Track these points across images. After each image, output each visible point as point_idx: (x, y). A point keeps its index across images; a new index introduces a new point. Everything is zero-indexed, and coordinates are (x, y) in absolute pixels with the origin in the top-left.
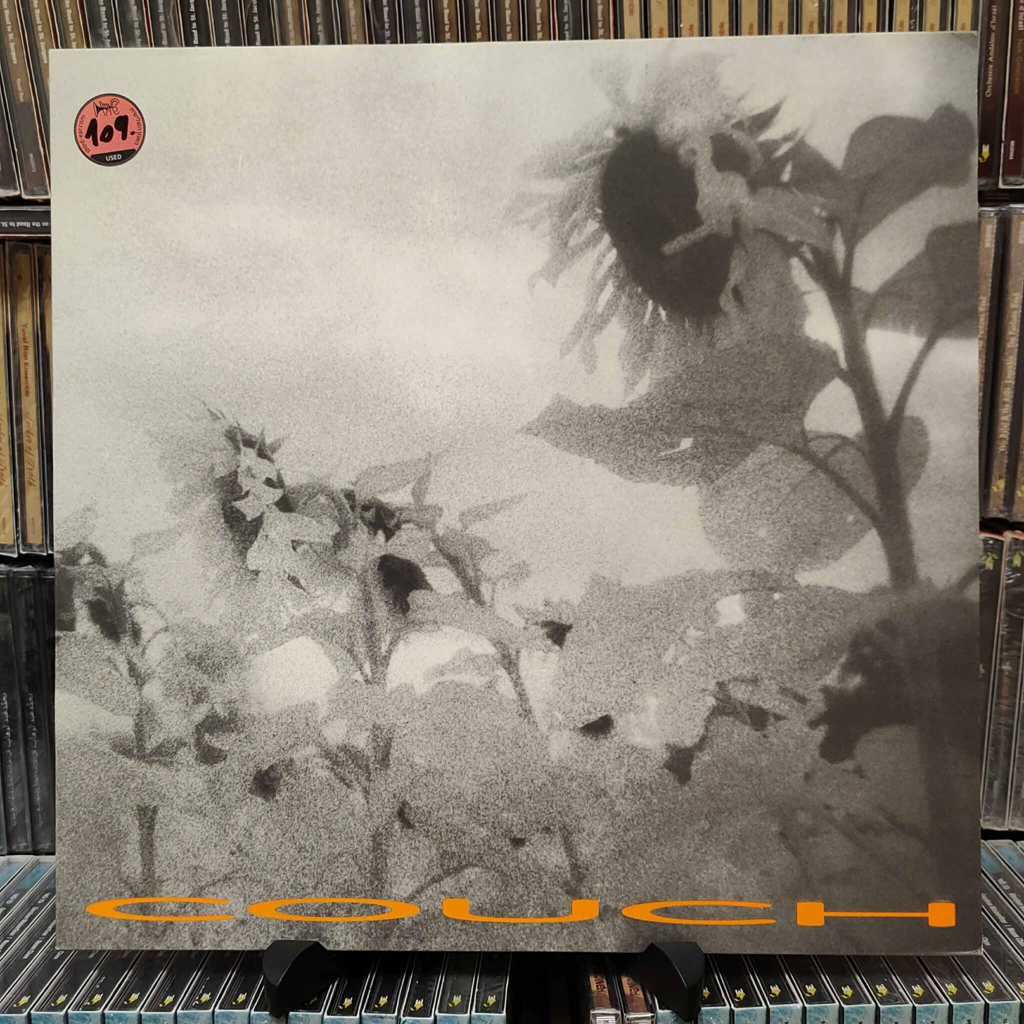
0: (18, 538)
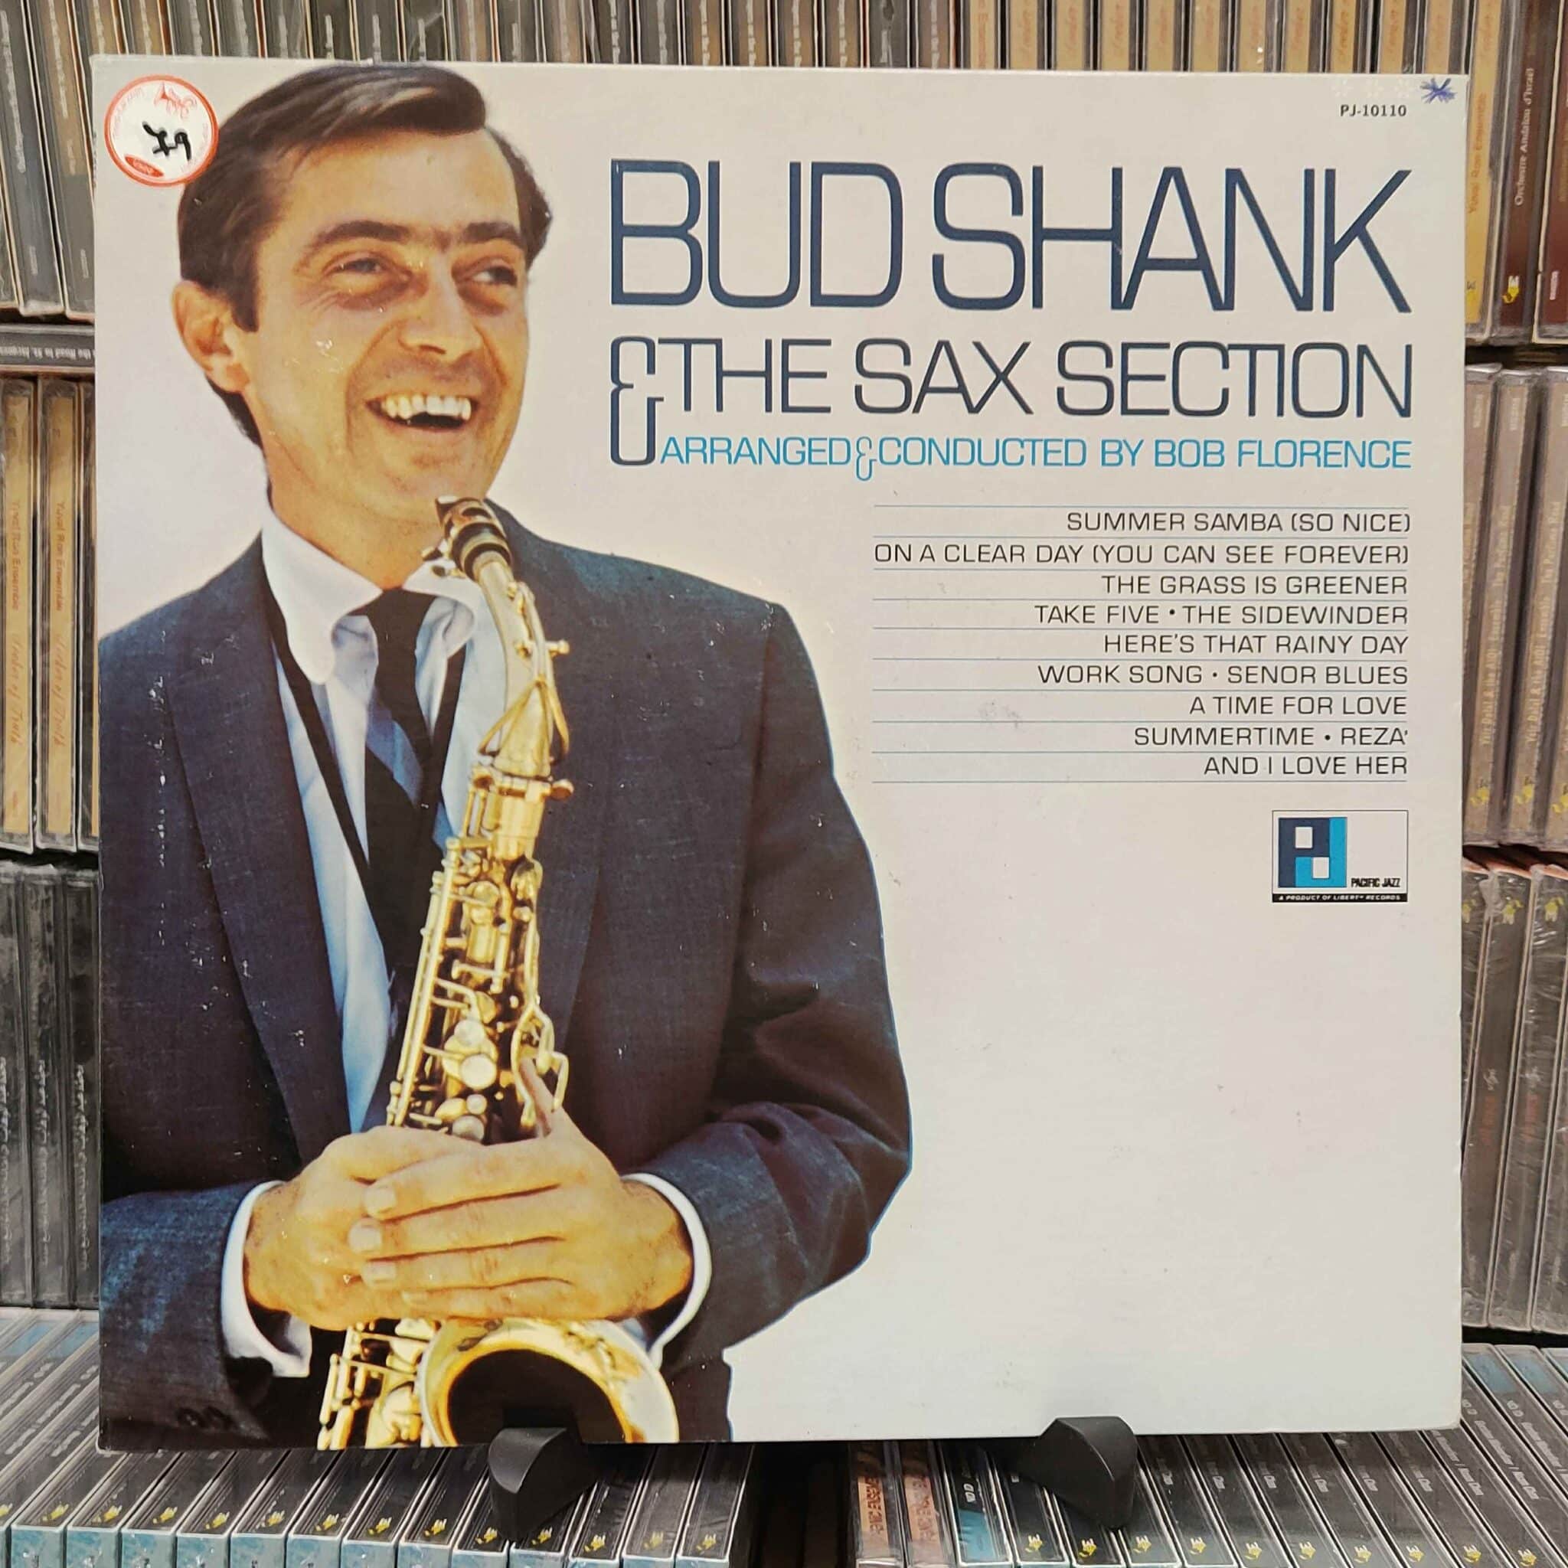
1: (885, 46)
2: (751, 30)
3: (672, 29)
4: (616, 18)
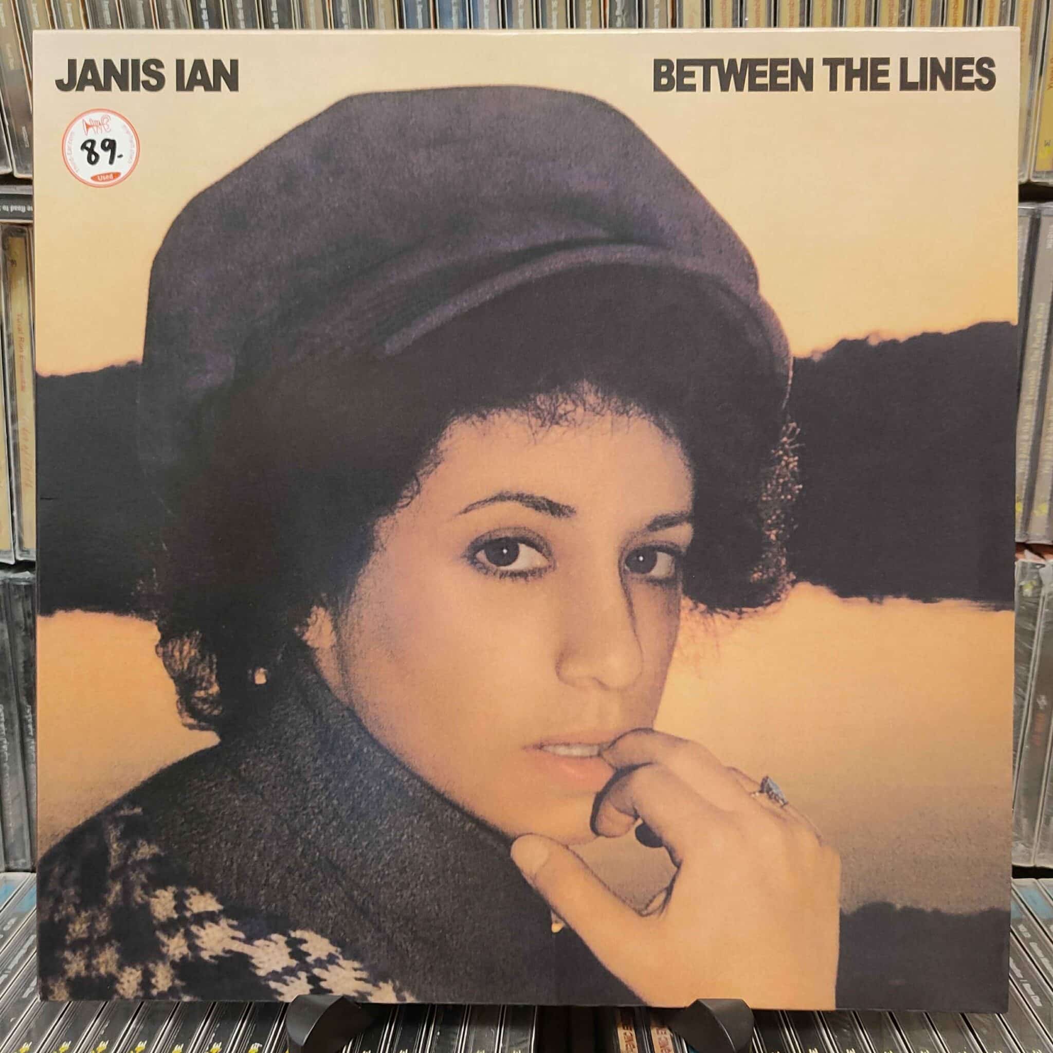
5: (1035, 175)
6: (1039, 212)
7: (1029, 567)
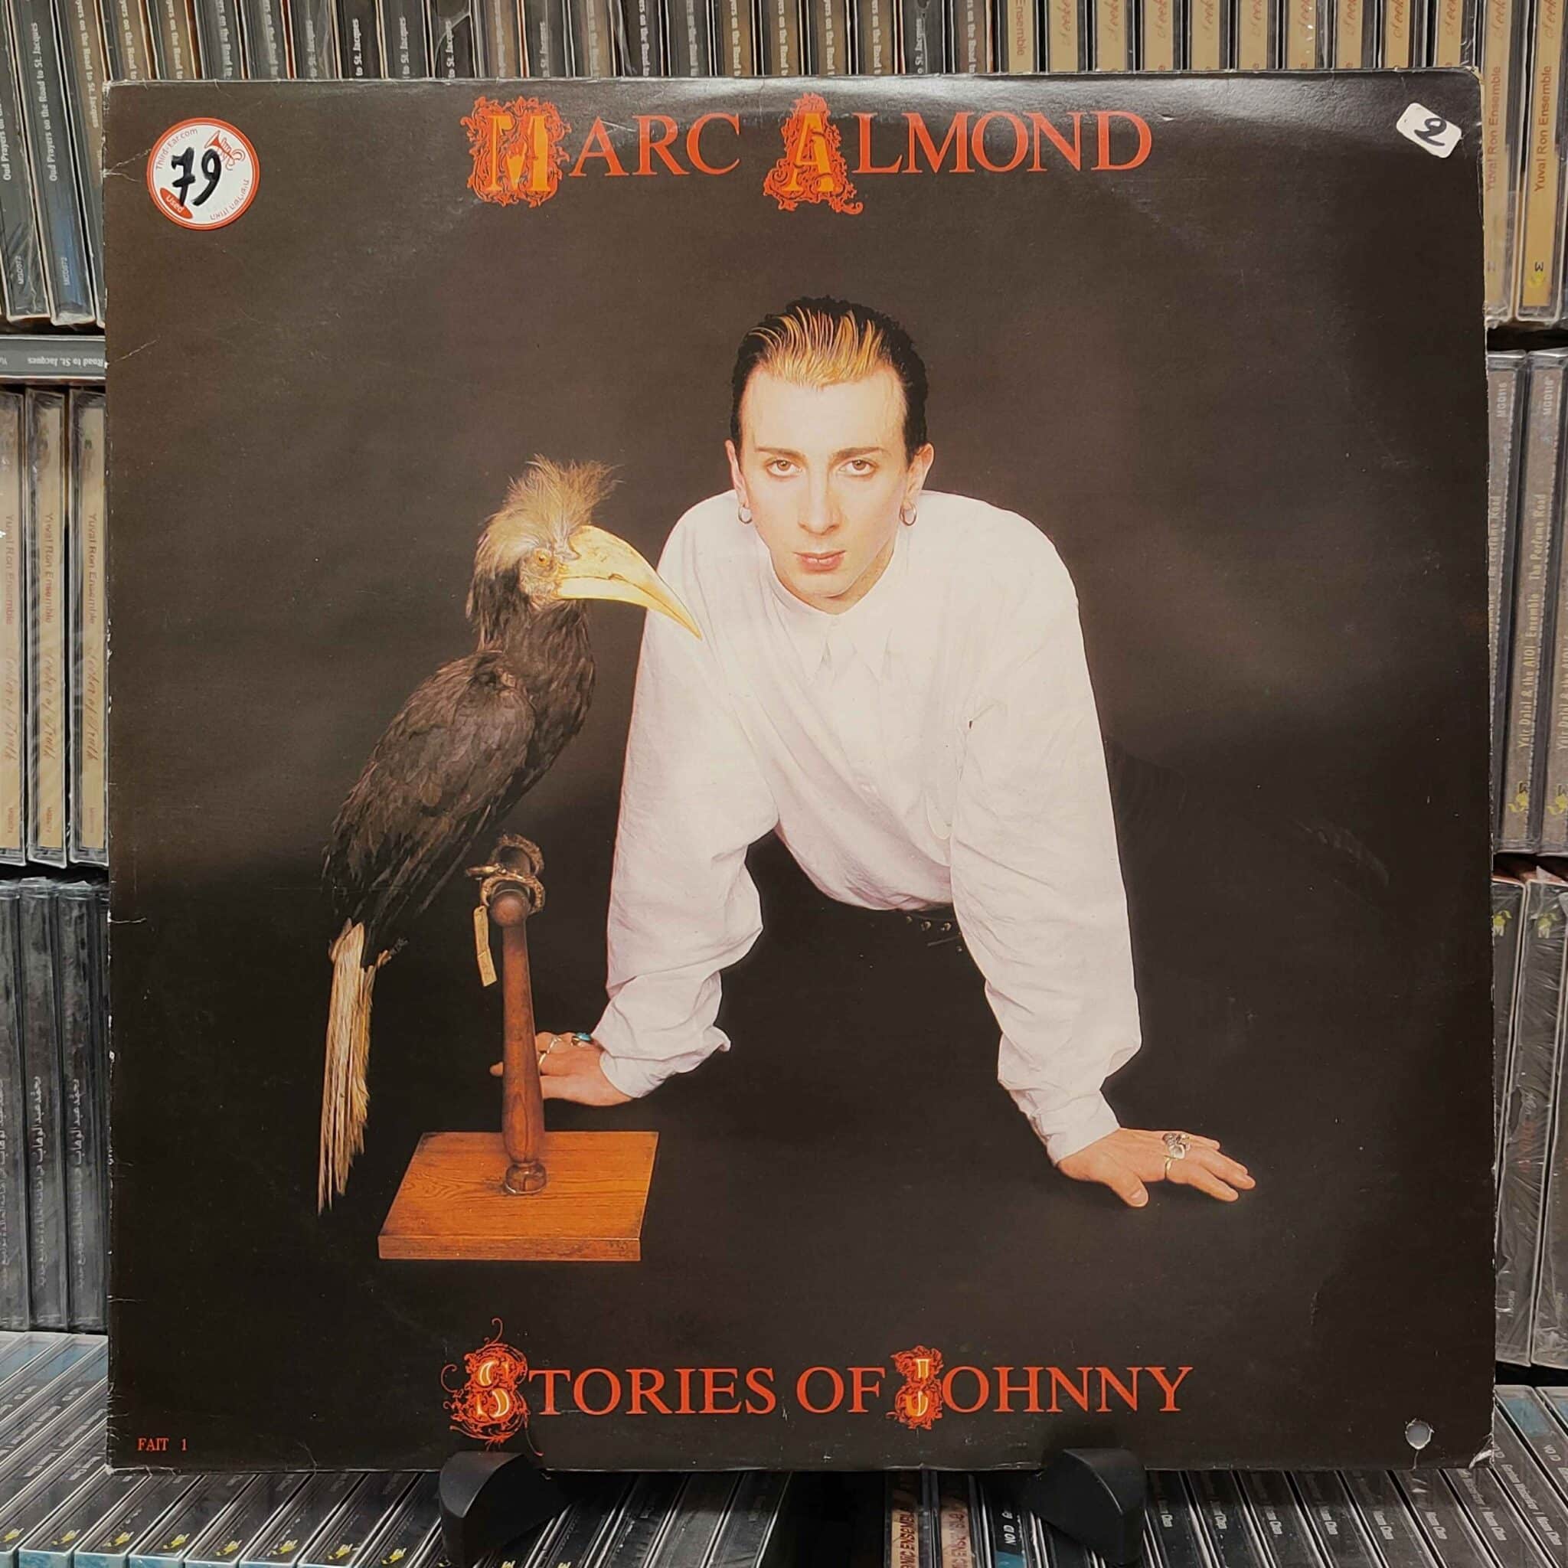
0: (68, 839)
1: (919, 35)
2: (782, 20)
3: (701, 24)
4: (644, 13)
5: (1523, 312)
6: (1530, 363)
7: (1542, 892)
